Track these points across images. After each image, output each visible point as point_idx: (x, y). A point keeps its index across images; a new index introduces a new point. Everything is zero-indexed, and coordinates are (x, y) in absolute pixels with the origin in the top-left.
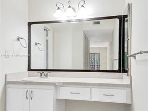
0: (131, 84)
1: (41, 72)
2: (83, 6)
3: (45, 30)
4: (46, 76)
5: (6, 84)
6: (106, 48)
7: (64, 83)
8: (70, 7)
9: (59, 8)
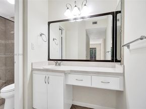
0: (124, 73)
1: (56, 61)
2: (85, 5)
3: (60, 29)
4: (59, 65)
5: (32, 71)
6: (100, 44)
7: (71, 71)
8: (76, 6)
9: (68, 8)
